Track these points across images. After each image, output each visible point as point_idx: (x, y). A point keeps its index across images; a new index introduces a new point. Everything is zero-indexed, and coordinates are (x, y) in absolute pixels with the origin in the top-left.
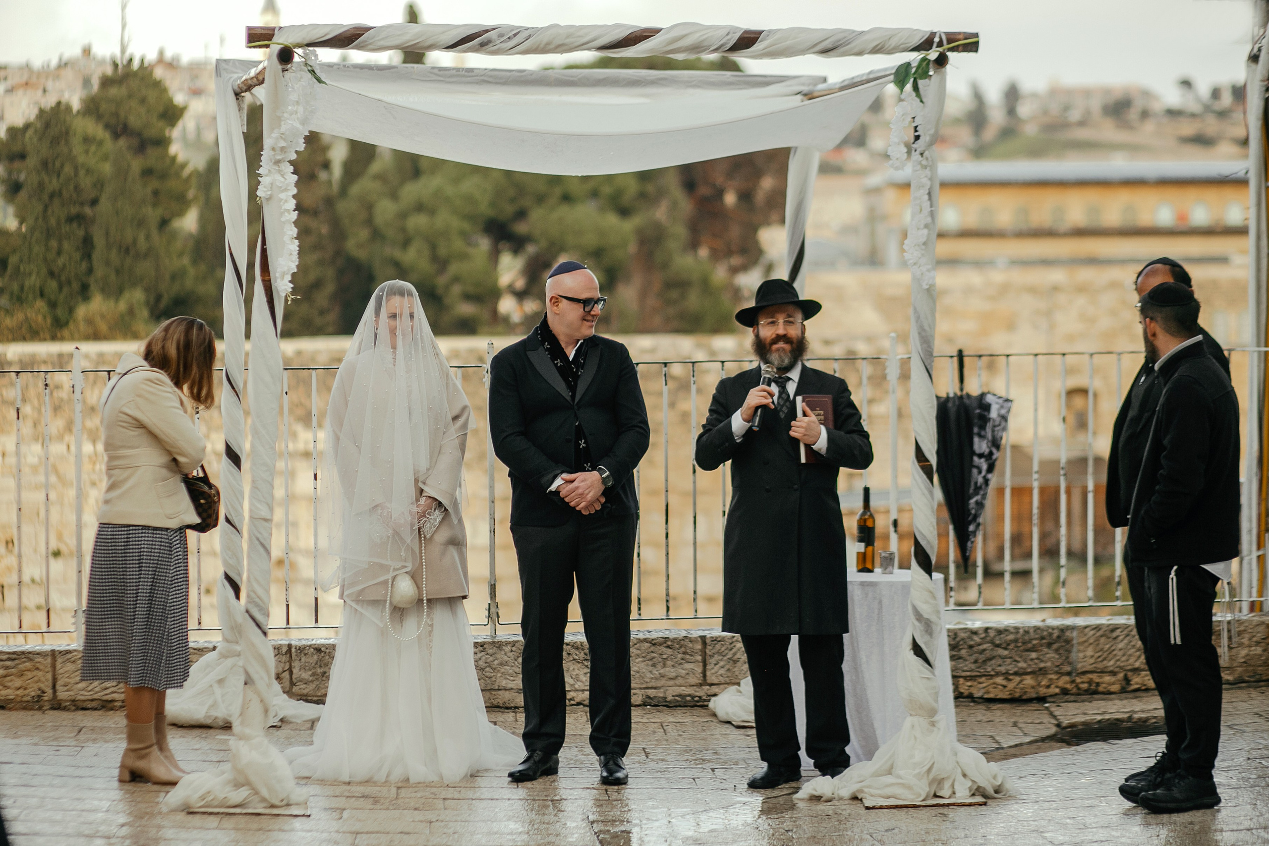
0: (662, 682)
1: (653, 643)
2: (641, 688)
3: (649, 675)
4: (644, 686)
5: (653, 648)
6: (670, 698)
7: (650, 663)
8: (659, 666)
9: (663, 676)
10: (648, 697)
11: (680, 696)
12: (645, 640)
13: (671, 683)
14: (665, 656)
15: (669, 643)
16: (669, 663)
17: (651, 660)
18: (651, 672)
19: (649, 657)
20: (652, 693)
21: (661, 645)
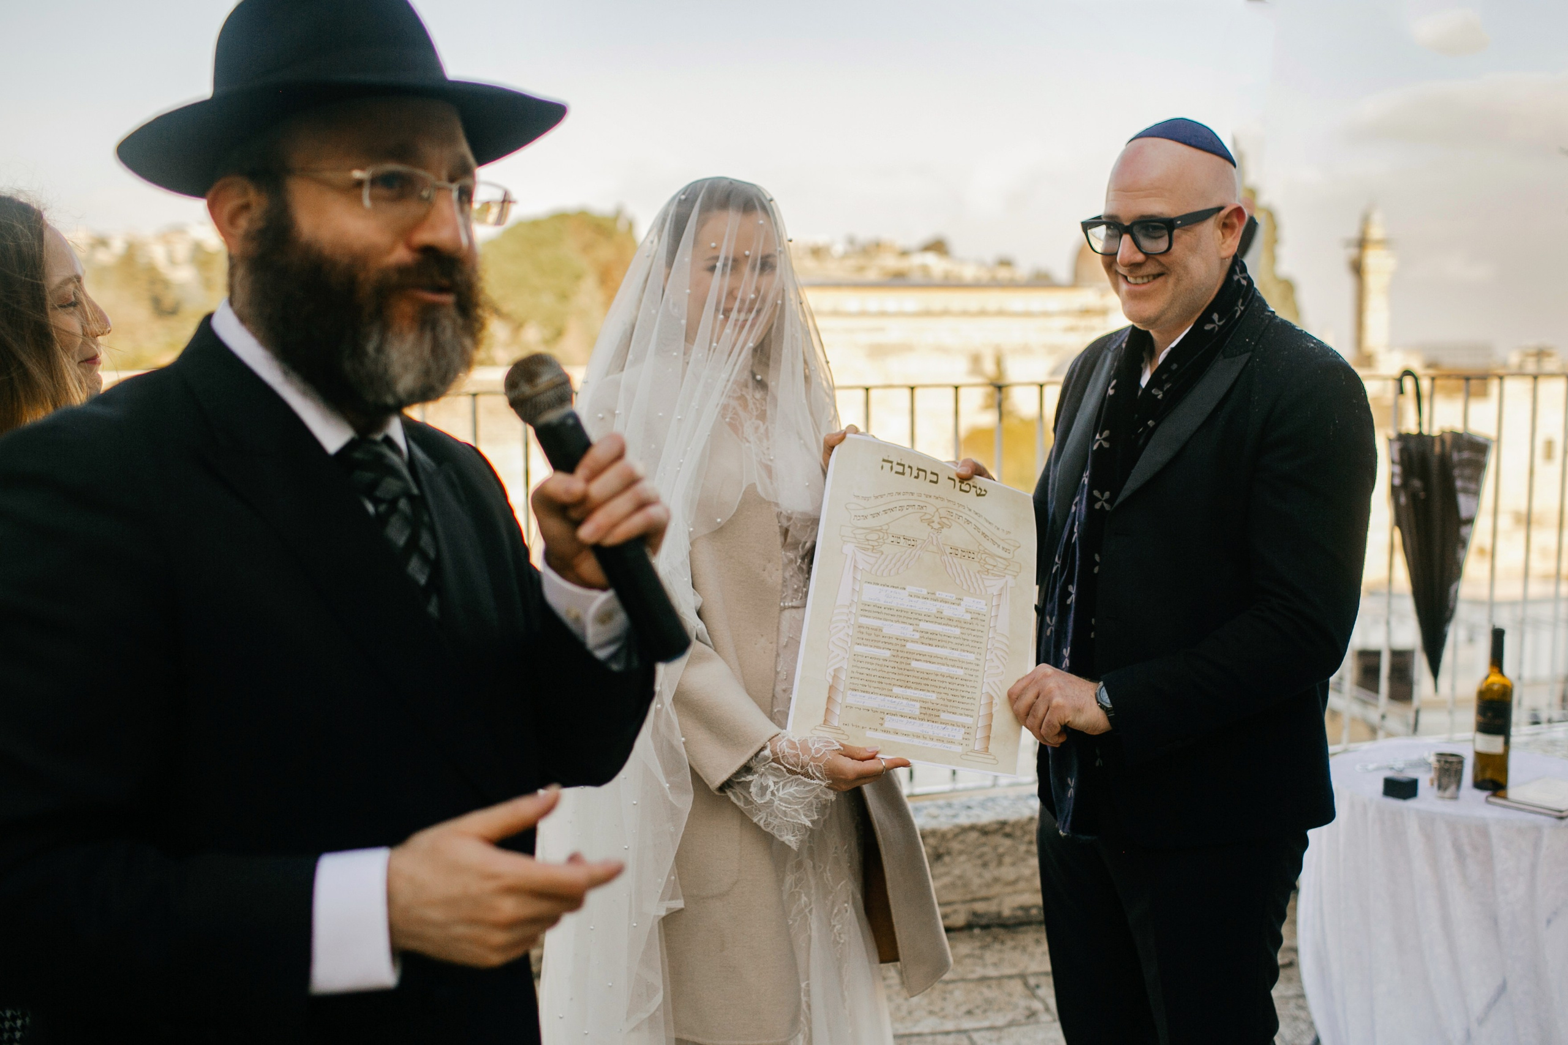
0: (996, 889)
1: (984, 831)
2: (964, 902)
3: (977, 881)
4: (969, 897)
5: (983, 839)
6: (1006, 912)
7: (979, 862)
8: (993, 865)
9: (996, 880)
10: (975, 914)
11: (1022, 908)
12: (972, 828)
13: (1009, 889)
14: (1001, 850)
15: (1008, 829)
16: (1007, 860)
17: (981, 856)
18: (980, 876)
19: (978, 852)
20: (980, 907)
21: (995, 832)
